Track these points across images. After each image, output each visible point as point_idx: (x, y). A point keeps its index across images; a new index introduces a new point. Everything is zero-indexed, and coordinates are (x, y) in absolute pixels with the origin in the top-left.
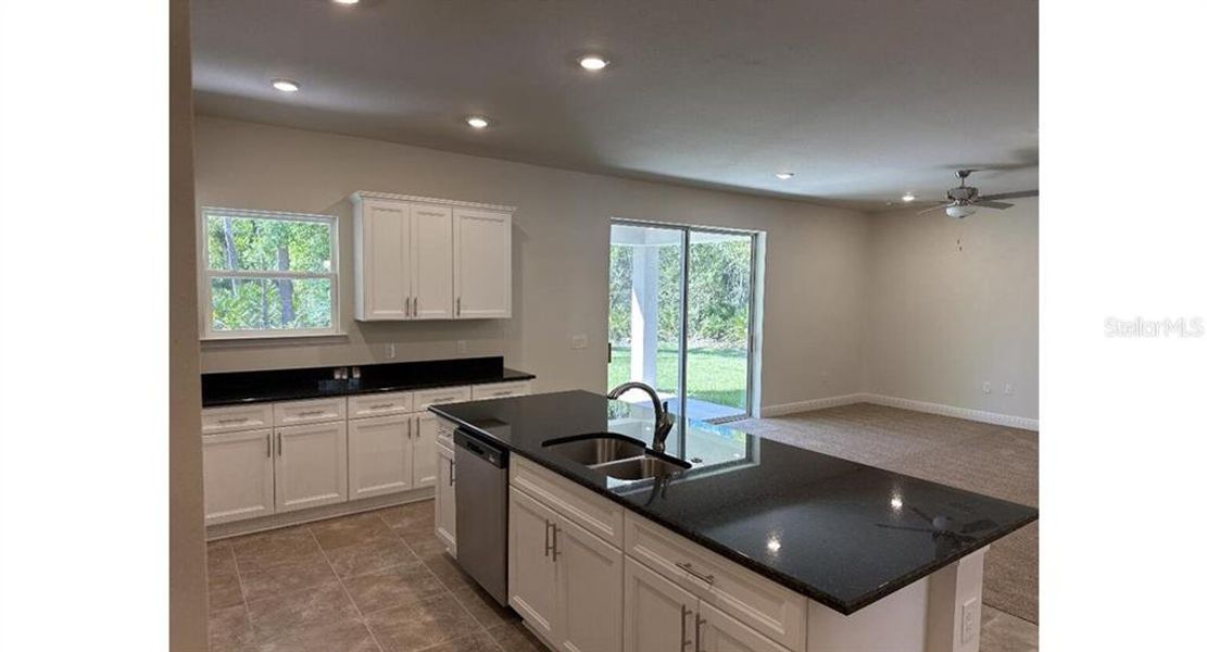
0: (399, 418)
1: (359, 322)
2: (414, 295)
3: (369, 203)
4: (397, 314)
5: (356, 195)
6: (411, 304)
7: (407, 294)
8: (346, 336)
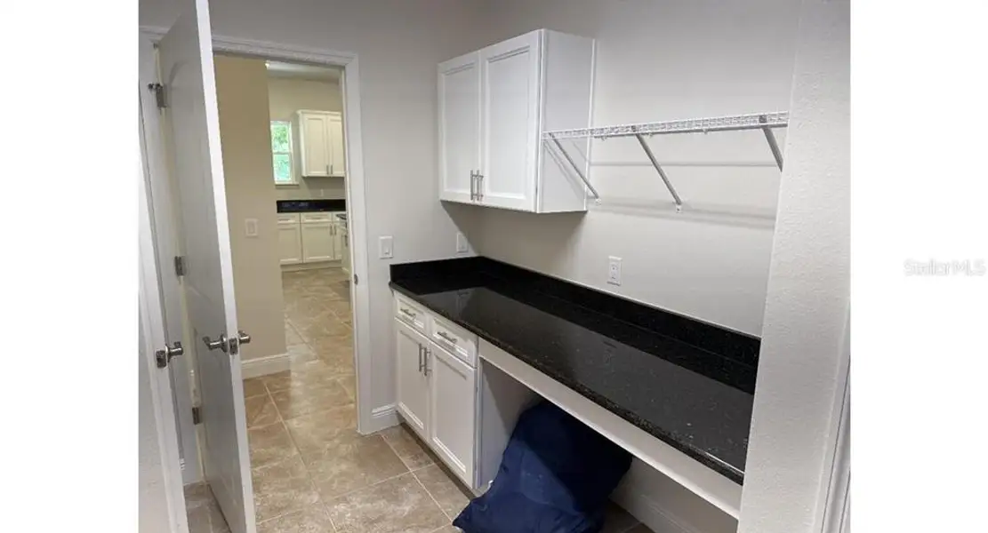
0: (326, 225)
1: (304, 178)
2: (331, 164)
3: (307, 117)
4: (323, 173)
5: (299, 112)
6: (329, 168)
7: (327, 163)
8: (298, 185)
